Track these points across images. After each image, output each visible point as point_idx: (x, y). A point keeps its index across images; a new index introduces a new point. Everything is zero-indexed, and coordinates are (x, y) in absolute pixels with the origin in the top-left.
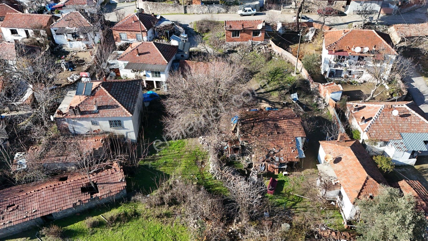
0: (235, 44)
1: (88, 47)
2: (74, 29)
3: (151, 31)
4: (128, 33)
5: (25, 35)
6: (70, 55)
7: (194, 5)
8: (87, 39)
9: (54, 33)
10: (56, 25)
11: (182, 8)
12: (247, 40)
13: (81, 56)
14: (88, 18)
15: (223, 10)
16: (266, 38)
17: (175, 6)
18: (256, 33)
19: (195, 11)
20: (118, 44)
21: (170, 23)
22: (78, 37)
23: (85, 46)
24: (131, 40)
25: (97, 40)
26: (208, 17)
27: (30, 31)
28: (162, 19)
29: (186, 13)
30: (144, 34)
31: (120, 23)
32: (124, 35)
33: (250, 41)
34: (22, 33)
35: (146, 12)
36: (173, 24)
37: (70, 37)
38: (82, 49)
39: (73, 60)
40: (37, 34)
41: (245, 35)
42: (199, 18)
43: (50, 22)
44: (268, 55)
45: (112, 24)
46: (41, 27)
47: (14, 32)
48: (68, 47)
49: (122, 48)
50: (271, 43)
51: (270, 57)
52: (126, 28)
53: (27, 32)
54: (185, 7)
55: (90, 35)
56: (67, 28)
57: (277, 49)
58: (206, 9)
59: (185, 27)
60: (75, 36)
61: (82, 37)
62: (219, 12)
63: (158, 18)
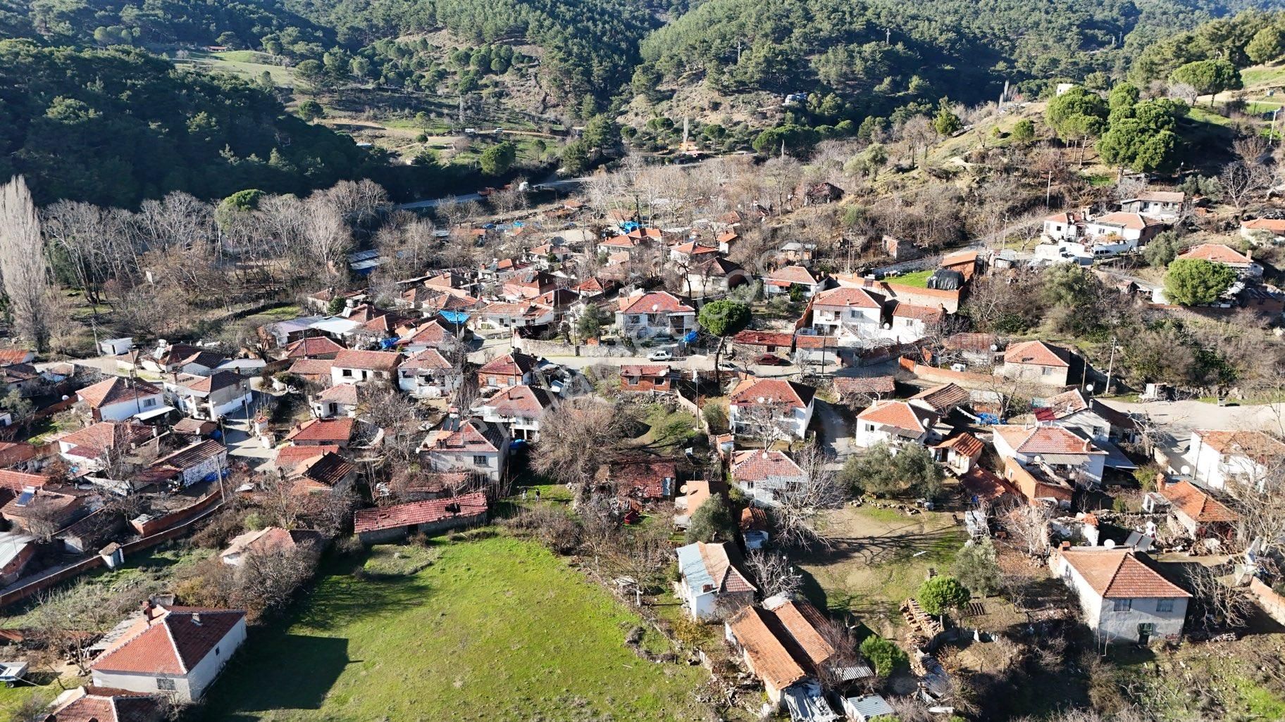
0: (634, 393)
1: (443, 394)
2: (428, 372)
3: (527, 375)
4: (499, 377)
5: (360, 377)
6: (419, 403)
7: (589, 346)
8: (443, 384)
9: (400, 374)
10: (404, 365)
11: (573, 348)
12: (648, 389)
13: (433, 404)
14: (448, 359)
15: (629, 353)
16: (673, 386)
17: (565, 346)
18: (659, 380)
19: (591, 353)
20: (483, 390)
21: (554, 366)
22: (433, 381)
23: (440, 392)
24: (500, 385)
25: (456, 384)
26: (603, 361)
27: (370, 374)
28: (544, 362)
29: (578, 354)
30: (519, 378)
31: (490, 364)
32: (492, 380)
33: (652, 391)
34: (357, 374)
35: (523, 352)
36: (557, 368)
37: (422, 380)
38: (434, 396)
39: (423, 408)
40: (378, 375)
41: (646, 383)
42: (593, 362)
43: (398, 361)
44: (671, 408)
45: (478, 366)
46: (385, 368)
47: (347, 373)
48: (416, 393)
49: (487, 395)
50: (678, 393)
51: (673, 409)
52: (497, 370)
53: (364, 374)
54: (578, 348)
55: (448, 380)
56: (420, 369)
57: (683, 401)
58: (605, 349)
59: (573, 373)
60: (428, 379)
61: (436, 381)
62: (622, 356)
63: (539, 359)
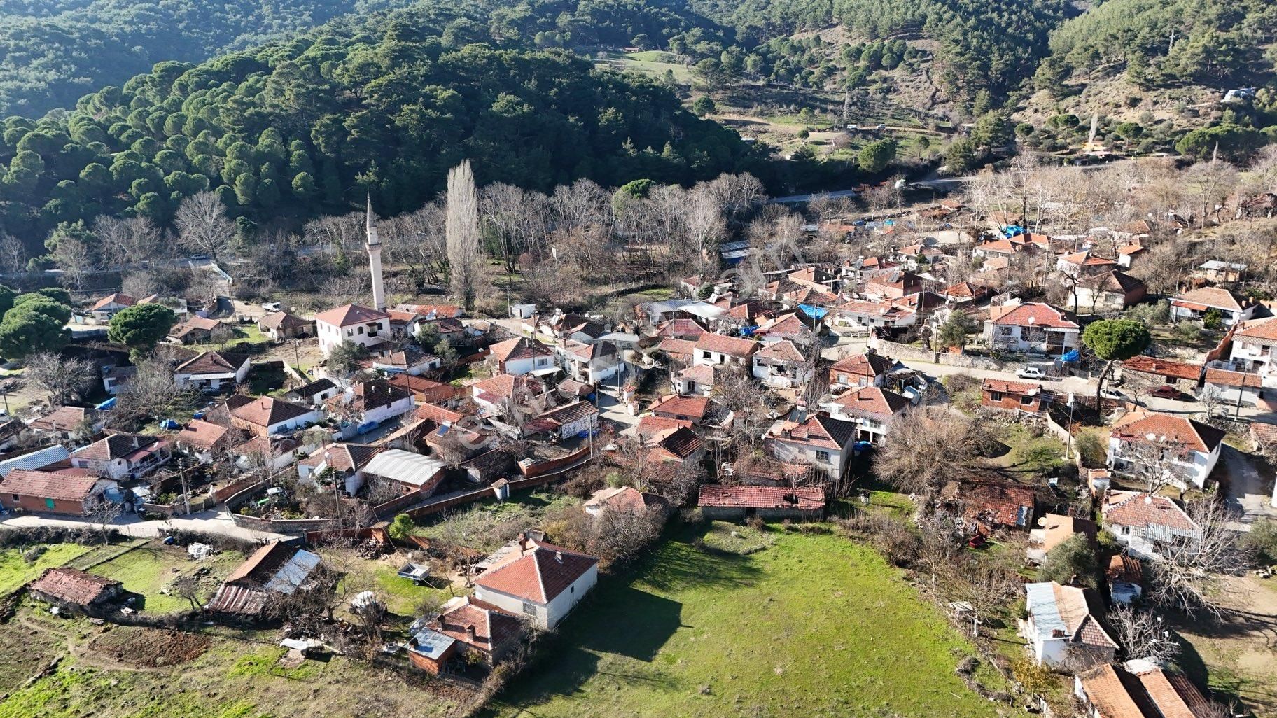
0: (996, 410)
1: (793, 386)
2: (781, 362)
3: (879, 377)
4: (850, 376)
5: (718, 361)
6: (770, 392)
7: (950, 354)
8: (794, 376)
9: (755, 361)
10: (760, 354)
11: (933, 355)
12: (1012, 407)
13: (783, 394)
14: (802, 352)
15: (995, 366)
16: (1042, 407)
17: (924, 351)
18: (1027, 400)
19: (951, 362)
20: (833, 387)
21: (909, 371)
22: (785, 371)
23: (790, 384)
24: (851, 384)
25: (807, 378)
26: (965, 371)
27: (727, 358)
28: (899, 365)
29: (937, 362)
30: (871, 379)
31: (843, 361)
32: (843, 378)
33: (1017, 411)
34: (716, 357)
35: (878, 353)
36: (912, 374)
37: (775, 370)
38: (785, 387)
39: (773, 397)
40: (735, 360)
41: (1011, 401)
42: (953, 371)
43: (754, 349)
44: (1038, 432)
45: (831, 362)
46: (742, 355)
47: (707, 355)
48: (768, 382)
49: (836, 393)
50: (1048, 417)
51: (1040, 433)
52: (848, 368)
53: (722, 358)
54: (938, 355)
55: (799, 373)
56: (774, 359)
57: (1053, 426)
58: (968, 360)
59: (930, 380)
60: (781, 369)
61: (788, 372)
62: (987, 368)
63: (894, 362)
